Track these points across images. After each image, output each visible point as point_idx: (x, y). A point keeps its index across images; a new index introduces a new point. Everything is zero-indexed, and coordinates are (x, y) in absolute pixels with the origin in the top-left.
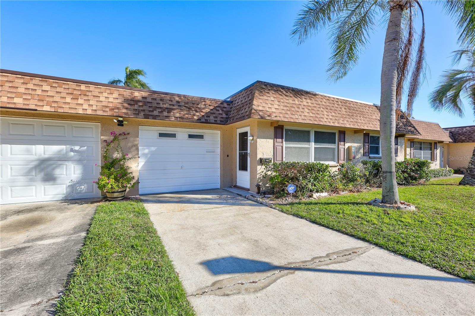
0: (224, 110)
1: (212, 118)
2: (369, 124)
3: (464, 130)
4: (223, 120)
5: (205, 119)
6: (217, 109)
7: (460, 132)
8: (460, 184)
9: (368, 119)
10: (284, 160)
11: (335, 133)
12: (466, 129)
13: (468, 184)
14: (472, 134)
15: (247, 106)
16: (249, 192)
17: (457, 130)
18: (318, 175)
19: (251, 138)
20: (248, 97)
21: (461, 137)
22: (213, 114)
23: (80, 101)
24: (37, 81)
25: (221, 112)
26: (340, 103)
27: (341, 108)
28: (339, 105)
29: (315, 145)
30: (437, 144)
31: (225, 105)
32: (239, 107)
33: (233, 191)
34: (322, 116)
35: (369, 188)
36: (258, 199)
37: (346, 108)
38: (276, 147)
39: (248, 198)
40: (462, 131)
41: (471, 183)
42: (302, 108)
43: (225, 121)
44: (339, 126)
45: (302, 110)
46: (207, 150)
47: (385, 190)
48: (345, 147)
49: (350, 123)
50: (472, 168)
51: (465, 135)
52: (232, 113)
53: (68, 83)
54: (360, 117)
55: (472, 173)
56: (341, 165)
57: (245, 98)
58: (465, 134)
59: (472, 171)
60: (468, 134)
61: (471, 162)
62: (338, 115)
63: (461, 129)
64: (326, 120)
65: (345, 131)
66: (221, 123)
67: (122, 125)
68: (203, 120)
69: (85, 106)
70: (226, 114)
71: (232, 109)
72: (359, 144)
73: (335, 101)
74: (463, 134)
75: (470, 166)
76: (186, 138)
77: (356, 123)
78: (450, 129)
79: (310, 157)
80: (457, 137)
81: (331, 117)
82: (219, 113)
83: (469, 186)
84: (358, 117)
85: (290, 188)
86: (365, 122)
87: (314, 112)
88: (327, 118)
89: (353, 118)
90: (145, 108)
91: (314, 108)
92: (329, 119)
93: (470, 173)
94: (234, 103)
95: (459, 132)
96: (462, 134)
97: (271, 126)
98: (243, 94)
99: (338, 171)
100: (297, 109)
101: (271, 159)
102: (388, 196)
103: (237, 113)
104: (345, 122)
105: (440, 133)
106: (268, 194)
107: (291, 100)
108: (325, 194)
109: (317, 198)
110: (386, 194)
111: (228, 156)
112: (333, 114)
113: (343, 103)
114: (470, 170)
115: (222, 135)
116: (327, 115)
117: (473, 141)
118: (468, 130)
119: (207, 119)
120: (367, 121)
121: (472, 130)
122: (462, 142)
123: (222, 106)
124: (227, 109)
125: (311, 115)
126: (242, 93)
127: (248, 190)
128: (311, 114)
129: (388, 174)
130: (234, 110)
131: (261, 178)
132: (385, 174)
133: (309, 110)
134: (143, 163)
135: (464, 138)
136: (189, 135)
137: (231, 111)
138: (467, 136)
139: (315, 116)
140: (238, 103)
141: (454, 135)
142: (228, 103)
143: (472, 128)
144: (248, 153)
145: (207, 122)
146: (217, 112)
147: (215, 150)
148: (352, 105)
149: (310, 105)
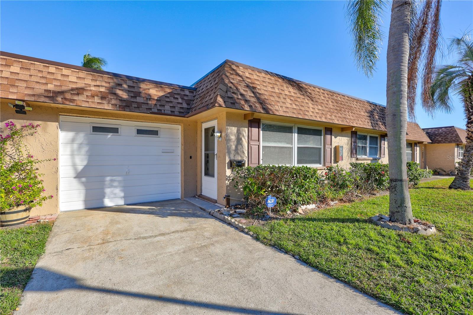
0: (186, 98)
1: (167, 108)
2: (358, 120)
3: (440, 131)
4: (183, 111)
5: (158, 109)
6: (175, 97)
7: (437, 133)
8: (450, 188)
9: (357, 116)
10: (261, 162)
11: (321, 130)
12: (442, 130)
13: (459, 188)
14: (448, 135)
15: (213, 91)
16: (216, 204)
17: (433, 131)
18: (304, 183)
19: (219, 134)
20: (215, 81)
21: (437, 138)
22: (169, 103)
25: (180, 100)
26: (326, 96)
27: (327, 101)
28: (325, 97)
30: (417, 144)
31: (187, 92)
32: (204, 93)
33: (195, 204)
34: (307, 109)
35: (360, 195)
36: (226, 217)
37: (334, 101)
38: (251, 147)
39: (213, 215)
40: (438, 132)
41: (462, 187)
42: (283, 98)
43: (185, 112)
44: (327, 121)
45: (283, 100)
46: (163, 150)
47: (394, 204)
48: (331, 147)
49: (338, 119)
50: (462, 170)
51: (441, 136)
52: (195, 102)
54: (348, 112)
55: (464, 176)
56: (329, 168)
57: (210, 82)
58: (441, 134)
59: (463, 173)
60: (444, 135)
61: (462, 164)
62: (324, 108)
63: (437, 129)
64: (311, 114)
65: (332, 129)
66: (180, 115)
68: (155, 110)
70: (187, 104)
71: (196, 97)
73: (321, 93)
74: (440, 135)
75: (461, 169)
76: (134, 135)
77: (344, 119)
78: (426, 130)
79: (293, 159)
80: (433, 138)
81: (317, 111)
82: (177, 102)
83: (460, 190)
84: (347, 112)
85: (269, 201)
86: (354, 119)
87: (297, 103)
88: (313, 112)
89: (341, 113)
91: (297, 99)
92: (315, 113)
93: (461, 176)
94: (198, 90)
95: (435, 133)
96: (438, 135)
97: (244, 119)
98: (209, 79)
99: (325, 175)
100: (277, 99)
101: (244, 162)
102: (399, 212)
103: (200, 102)
104: (333, 117)
105: (420, 134)
106: (240, 208)
107: (270, 88)
108: (312, 206)
109: (303, 213)
110: (396, 210)
111: (191, 157)
112: (320, 107)
113: (330, 95)
114: (461, 173)
115: (183, 130)
116: (312, 108)
117: (449, 142)
118: (444, 131)
119: (161, 108)
120: (356, 117)
121: (448, 131)
122: (438, 143)
123: (182, 93)
124: (190, 98)
125: (295, 107)
126: (208, 77)
127: (216, 202)
128: (294, 105)
129: (398, 183)
130: (197, 99)
132: (394, 183)
133: (292, 101)
135: (440, 139)
136: (137, 130)
137: (194, 100)
138: (443, 137)
139: (299, 108)
140: (202, 89)
141: (431, 136)
142: (190, 91)
143: (448, 128)
144: (215, 154)
145: (159, 112)
146: (174, 101)
147: (174, 150)
148: (339, 98)
149: (293, 94)
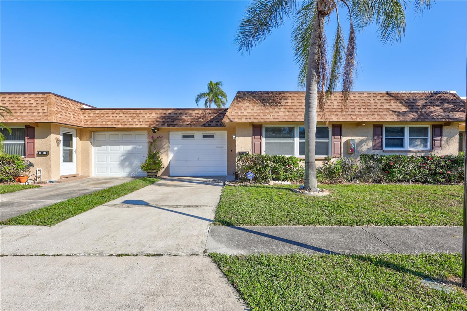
1: (214, 123)
6: (220, 115)
10: (264, 153)
19: (234, 137)
22: (216, 120)
23: (135, 120)
24: (117, 112)
29: (300, 140)
38: (255, 143)
42: (278, 109)
45: (277, 111)
46: (217, 146)
48: (341, 141)
53: (131, 110)
65: (341, 126)
67: (155, 132)
68: (207, 125)
69: (137, 123)
72: (365, 137)
76: (202, 138)
79: (294, 151)
85: (249, 175)
90: (168, 120)
100: (271, 110)
101: (247, 153)
108: (286, 183)
109: (272, 185)
111: (232, 151)
119: (210, 123)
131: (240, 167)
133: (286, 110)
134: (172, 156)
136: (203, 136)
139: (291, 114)
145: (209, 126)
147: (223, 146)
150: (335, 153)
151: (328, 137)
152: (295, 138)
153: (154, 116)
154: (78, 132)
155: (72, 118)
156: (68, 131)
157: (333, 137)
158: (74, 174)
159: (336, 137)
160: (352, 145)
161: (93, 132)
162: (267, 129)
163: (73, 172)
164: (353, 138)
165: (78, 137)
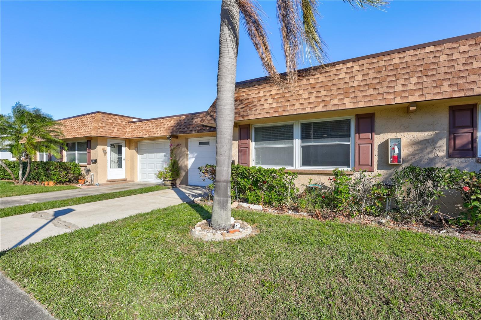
10: (253, 162)
11: (350, 120)
24: (149, 122)
29: (302, 143)
48: (373, 142)
65: (374, 114)
72: (431, 133)
134: (191, 164)
150: (361, 164)
151: (349, 136)
152: (294, 140)
153: (172, 123)
154: (126, 142)
155: (115, 131)
156: (117, 142)
157: (357, 135)
158: (123, 179)
159: (363, 135)
160: (394, 149)
161: (138, 143)
162: (256, 129)
163: (123, 177)
164: (398, 135)
165: (126, 147)
